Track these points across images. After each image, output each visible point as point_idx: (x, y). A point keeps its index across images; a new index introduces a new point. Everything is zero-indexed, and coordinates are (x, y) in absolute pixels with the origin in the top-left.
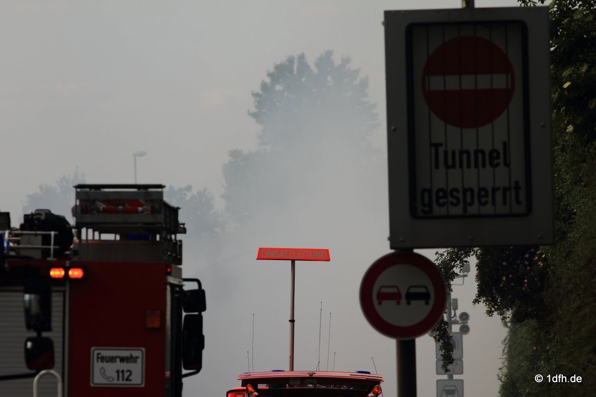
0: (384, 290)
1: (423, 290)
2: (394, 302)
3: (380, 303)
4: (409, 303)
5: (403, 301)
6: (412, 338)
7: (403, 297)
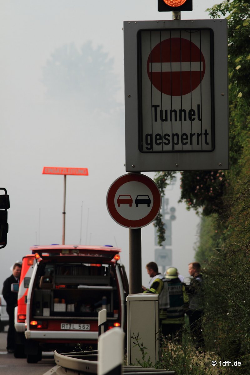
0: (121, 198)
1: (146, 198)
2: (128, 205)
3: (119, 206)
4: (137, 206)
5: (134, 204)
6: (139, 228)
7: (134, 201)
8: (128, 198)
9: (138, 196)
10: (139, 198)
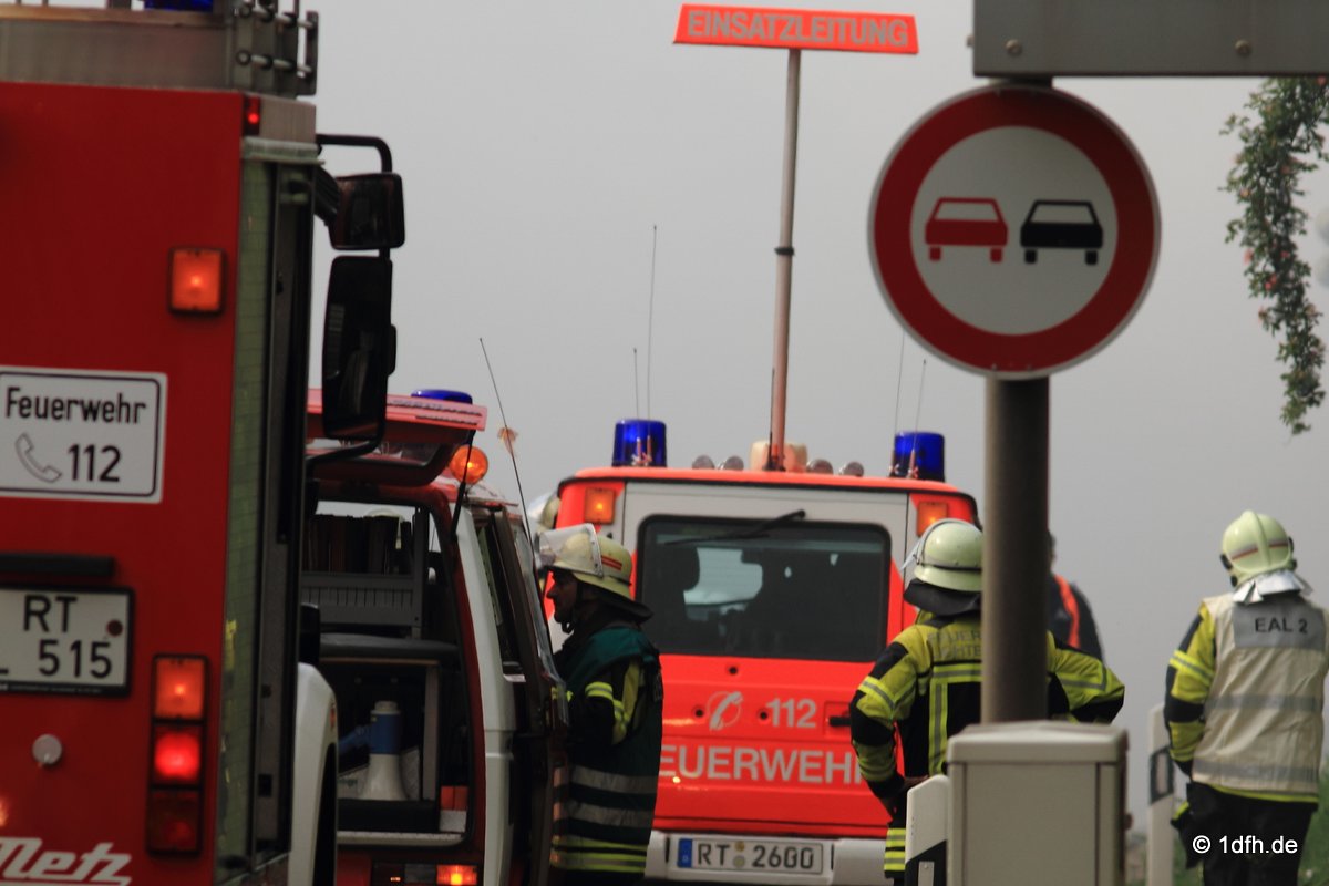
0: (949, 213)
1: (1080, 216)
2: (984, 252)
3: (935, 255)
4: (1031, 258)
5: (1014, 248)
6: (1039, 373)
7: (1014, 235)
8: (984, 214)
9: (1037, 204)
10: (1044, 215)
